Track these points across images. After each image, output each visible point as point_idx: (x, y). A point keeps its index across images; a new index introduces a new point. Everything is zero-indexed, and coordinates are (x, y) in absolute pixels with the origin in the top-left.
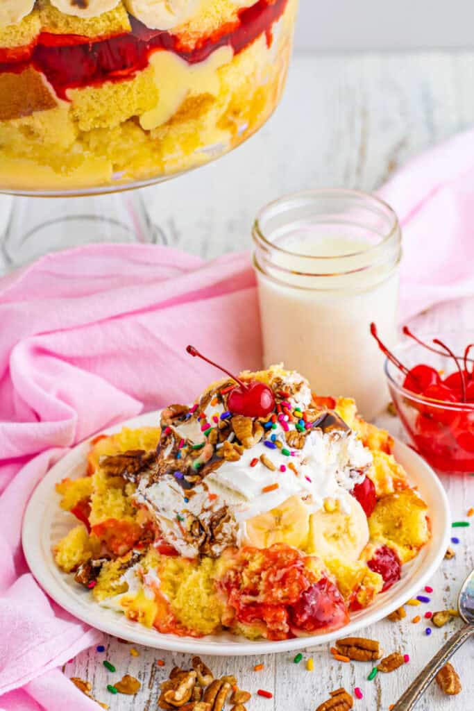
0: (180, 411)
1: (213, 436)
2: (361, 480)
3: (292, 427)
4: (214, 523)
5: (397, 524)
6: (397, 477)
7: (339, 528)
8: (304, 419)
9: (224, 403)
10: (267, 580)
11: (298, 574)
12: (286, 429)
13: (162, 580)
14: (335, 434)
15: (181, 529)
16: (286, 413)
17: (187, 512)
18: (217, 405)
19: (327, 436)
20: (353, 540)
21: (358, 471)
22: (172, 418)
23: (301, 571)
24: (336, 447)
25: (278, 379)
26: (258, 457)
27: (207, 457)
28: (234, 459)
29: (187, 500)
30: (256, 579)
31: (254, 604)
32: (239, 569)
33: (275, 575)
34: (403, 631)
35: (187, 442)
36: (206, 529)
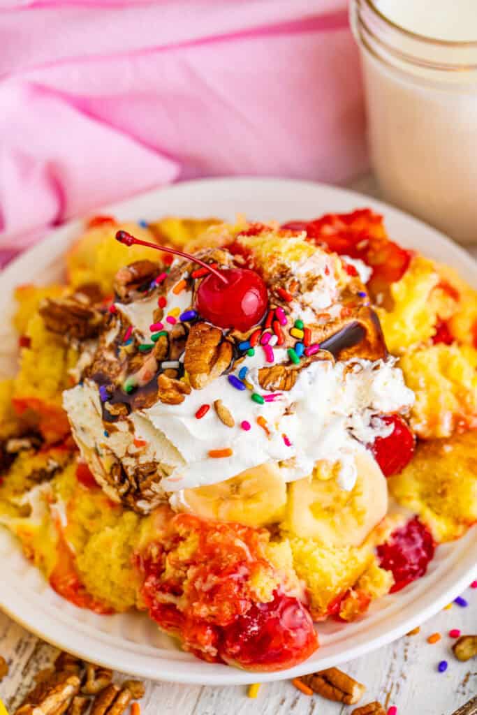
0: (144, 272)
1: (161, 347)
2: (387, 431)
3: (280, 355)
4: (141, 476)
5: (439, 491)
6: (462, 413)
7: (337, 499)
8: (304, 341)
9: (193, 290)
10: (193, 582)
11: (235, 589)
12: (269, 357)
13: (70, 521)
14: (354, 364)
15: (101, 465)
16: (276, 332)
17: (107, 448)
18: (184, 291)
19: (341, 366)
20: (358, 515)
21: (385, 419)
22: (128, 285)
23: (241, 586)
24: (353, 382)
25: (283, 266)
26: (210, 403)
27: (145, 378)
28: (173, 402)
29: (107, 435)
30: (181, 573)
31: (172, 607)
32: (167, 546)
33: (205, 581)
34: (408, 654)
35: (134, 335)
36: (130, 478)
